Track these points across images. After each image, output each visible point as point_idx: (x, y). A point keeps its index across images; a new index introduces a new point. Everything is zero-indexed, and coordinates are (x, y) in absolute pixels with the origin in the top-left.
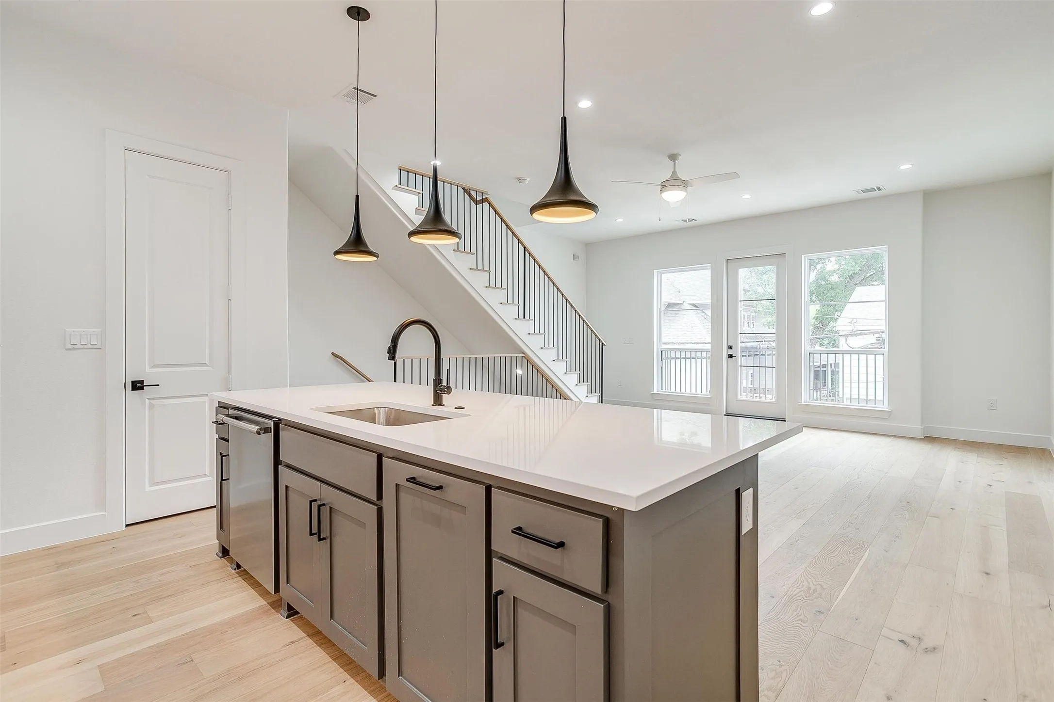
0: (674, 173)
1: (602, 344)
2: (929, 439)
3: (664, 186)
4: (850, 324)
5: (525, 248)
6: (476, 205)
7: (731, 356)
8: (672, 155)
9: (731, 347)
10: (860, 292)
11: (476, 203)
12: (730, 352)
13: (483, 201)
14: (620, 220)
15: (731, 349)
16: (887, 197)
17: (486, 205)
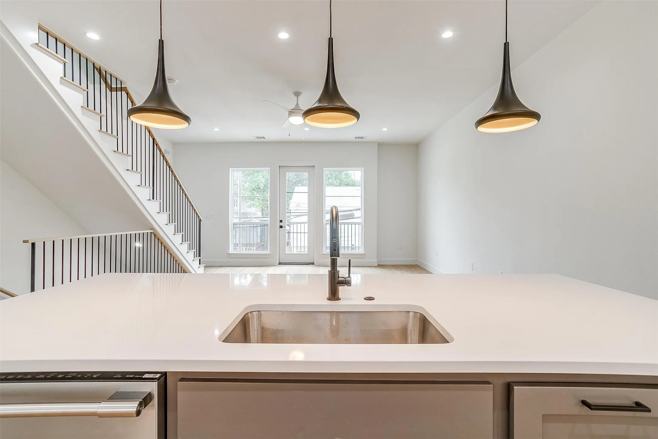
0: (297, 104)
1: (200, 220)
2: (380, 266)
3: (291, 113)
4: (296, 206)
5: (154, 139)
6: (111, 92)
7: (281, 227)
8: (297, 92)
9: (281, 221)
10: (297, 189)
11: (111, 90)
12: (281, 224)
13: (121, 89)
14: (216, 130)
15: (282, 222)
16: (367, 143)
17: (124, 93)
